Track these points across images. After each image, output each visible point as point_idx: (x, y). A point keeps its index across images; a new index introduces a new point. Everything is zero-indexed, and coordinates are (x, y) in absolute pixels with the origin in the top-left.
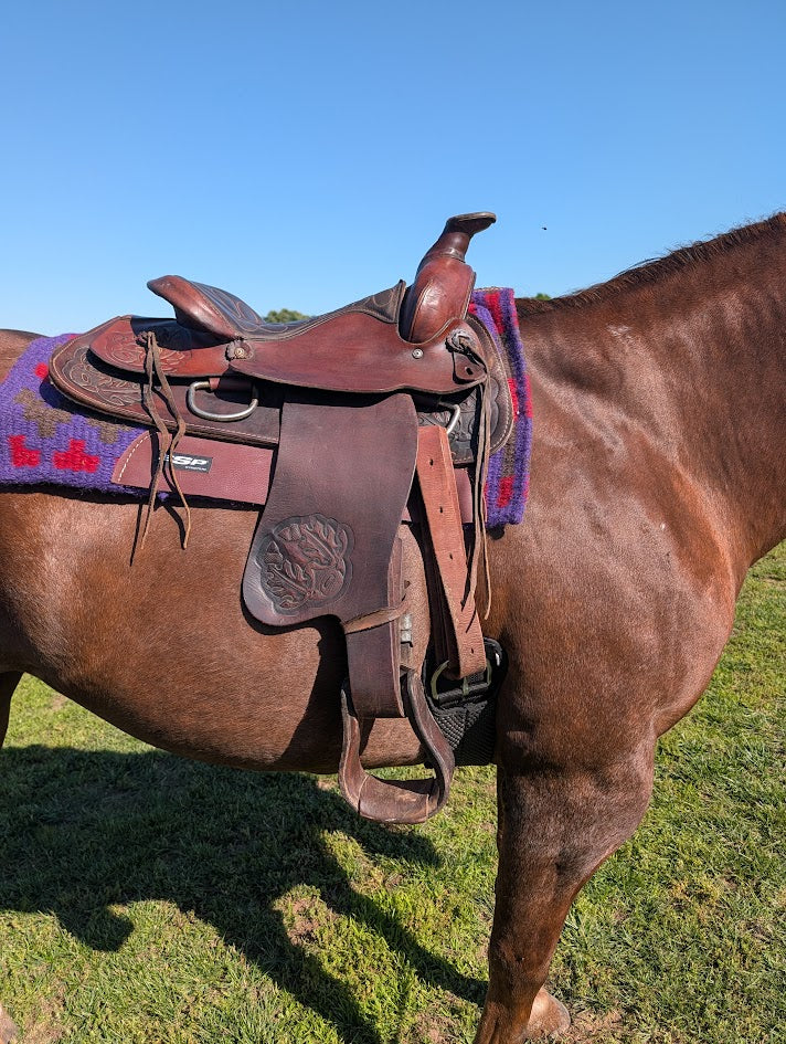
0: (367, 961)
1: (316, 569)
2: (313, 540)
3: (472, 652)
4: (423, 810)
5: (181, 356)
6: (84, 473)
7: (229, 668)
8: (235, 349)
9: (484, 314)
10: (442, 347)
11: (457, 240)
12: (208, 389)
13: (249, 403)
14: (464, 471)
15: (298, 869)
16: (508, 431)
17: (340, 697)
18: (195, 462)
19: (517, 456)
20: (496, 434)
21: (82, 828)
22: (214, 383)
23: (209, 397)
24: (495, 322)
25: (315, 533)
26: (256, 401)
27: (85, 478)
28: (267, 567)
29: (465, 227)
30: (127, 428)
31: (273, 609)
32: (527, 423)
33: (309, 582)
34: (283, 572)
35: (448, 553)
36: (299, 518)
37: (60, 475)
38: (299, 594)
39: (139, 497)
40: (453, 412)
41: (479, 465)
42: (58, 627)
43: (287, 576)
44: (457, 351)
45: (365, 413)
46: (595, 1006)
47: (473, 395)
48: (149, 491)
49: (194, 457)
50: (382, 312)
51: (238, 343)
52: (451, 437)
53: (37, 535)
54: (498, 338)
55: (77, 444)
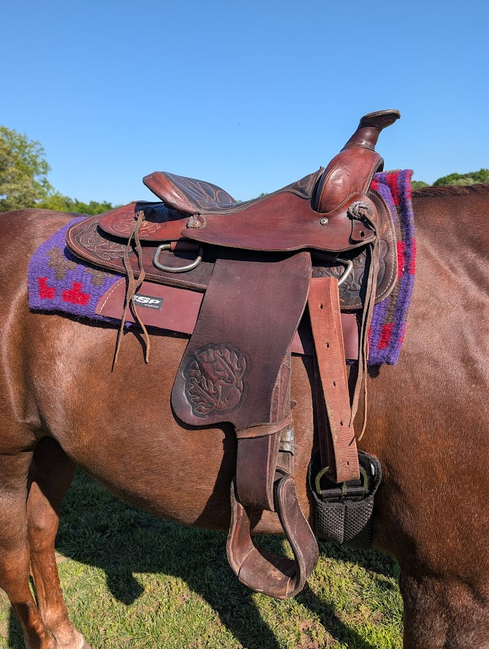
1: (222, 385)
2: (222, 363)
3: (347, 464)
4: (284, 590)
5: (158, 226)
6: (78, 305)
7: (165, 454)
8: (192, 221)
9: (384, 190)
10: (344, 215)
11: (368, 134)
12: (169, 249)
13: (194, 259)
14: (353, 316)
16: (391, 284)
17: (230, 486)
18: (152, 301)
19: (399, 307)
20: (381, 287)
22: (173, 245)
23: (169, 254)
24: (393, 195)
25: (223, 358)
26: (199, 258)
27: (80, 309)
28: (189, 380)
29: (377, 122)
30: (110, 275)
31: (191, 412)
32: (409, 278)
33: (217, 395)
34: (200, 385)
35: (332, 381)
36: (214, 346)
37: (65, 306)
38: (210, 403)
39: (113, 324)
40: (346, 266)
41: (365, 310)
42: (63, 412)
43: (203, 389)
44: (355, 218)
45: (273, 268)
47: (364, 253)
48: (121, 321)
49: (152, 298)
50: (302, 191)
51: (195, 217)
52: (343, 287)
53: (52, 346)
54: (394, 209)
55: (77, 285)
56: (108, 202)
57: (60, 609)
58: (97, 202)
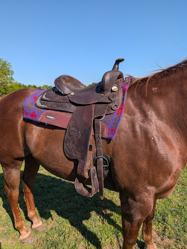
0: (118, 221)
6: (34, 118)
15: (105, 201)
18: (53, 118)
21: (61, 188)
46: (169, 238)
49: (53, 117)
55: (34, 113)
56: (35, 85)
57: (34, 212)
58: (31, 85)
